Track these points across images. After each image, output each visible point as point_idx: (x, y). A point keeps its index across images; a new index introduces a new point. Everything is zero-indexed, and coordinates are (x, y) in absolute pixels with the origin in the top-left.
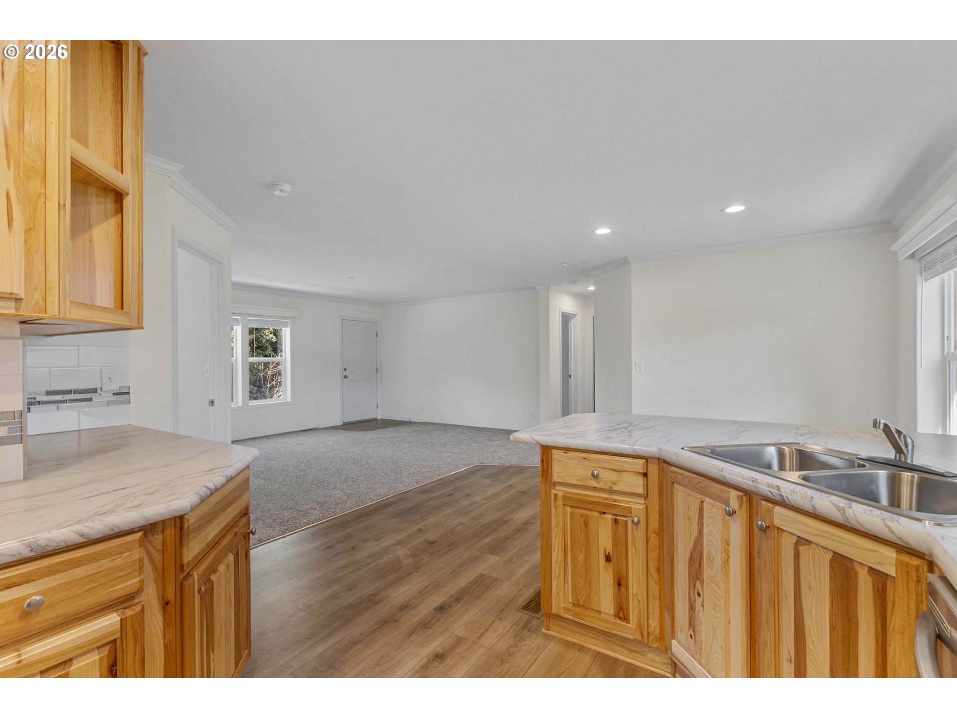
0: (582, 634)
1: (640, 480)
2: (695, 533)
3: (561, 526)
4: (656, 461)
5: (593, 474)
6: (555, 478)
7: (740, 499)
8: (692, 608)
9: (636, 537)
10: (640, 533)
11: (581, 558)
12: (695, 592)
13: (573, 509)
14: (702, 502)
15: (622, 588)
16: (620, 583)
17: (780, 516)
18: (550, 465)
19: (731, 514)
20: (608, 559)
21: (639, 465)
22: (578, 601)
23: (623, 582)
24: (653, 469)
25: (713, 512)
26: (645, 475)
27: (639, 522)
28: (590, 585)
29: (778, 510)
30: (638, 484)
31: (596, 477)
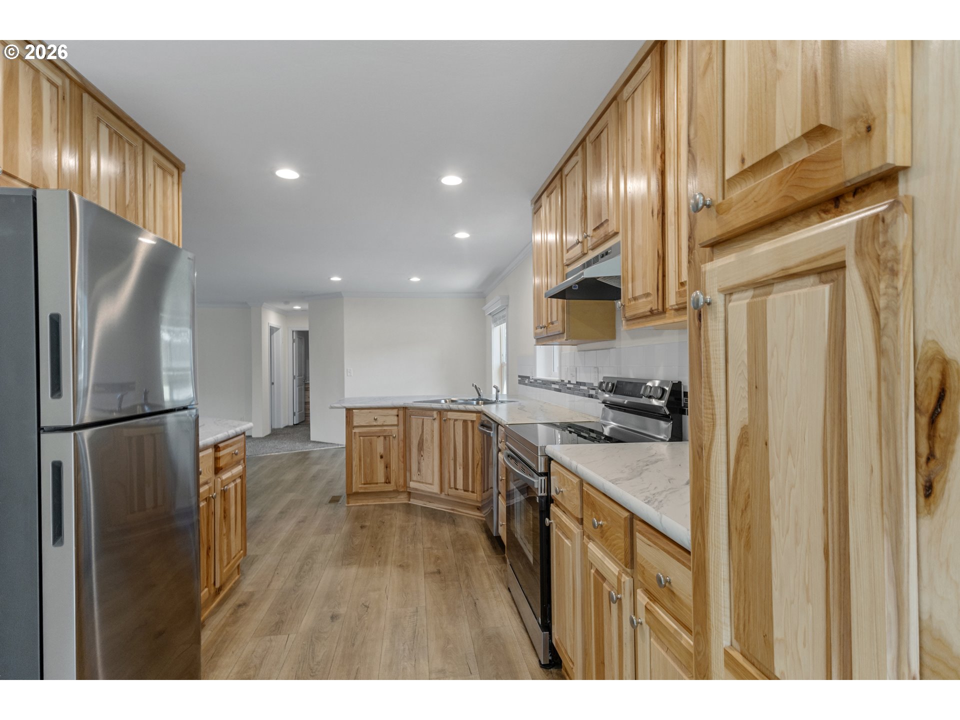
0: (367, 499)
1: (396, 418)
2: (420, 433)
3: (358, 448)
4: (402, 409)
5: (375, 419)
6: (355, 424)
7: (437, 413)
8: (419, 463)
9: (394, 443)
10: (396, 442)
11: (368, 460)
12: (420, 455)
13: (364, 438)
14: (423, 419)
15: (388, 469)
16: (387, 467)
17: (450, 415)
18: (351, 418)
19: (434, 419)
20: (381, 457)
21: (395, 412)
22: (367, 481)
23: (388, 466)
24: (401, 413)
25: (428, 420)
26: (398, 416)
27: (395, 436)
28: (373, 472)
29: (449, 413)
30: (394, 420)
31: (375, 420)
